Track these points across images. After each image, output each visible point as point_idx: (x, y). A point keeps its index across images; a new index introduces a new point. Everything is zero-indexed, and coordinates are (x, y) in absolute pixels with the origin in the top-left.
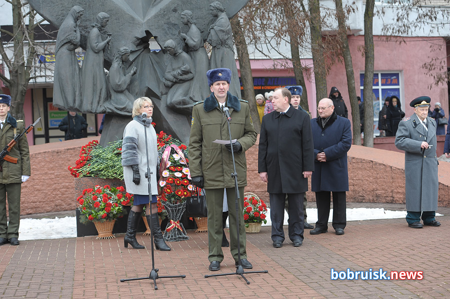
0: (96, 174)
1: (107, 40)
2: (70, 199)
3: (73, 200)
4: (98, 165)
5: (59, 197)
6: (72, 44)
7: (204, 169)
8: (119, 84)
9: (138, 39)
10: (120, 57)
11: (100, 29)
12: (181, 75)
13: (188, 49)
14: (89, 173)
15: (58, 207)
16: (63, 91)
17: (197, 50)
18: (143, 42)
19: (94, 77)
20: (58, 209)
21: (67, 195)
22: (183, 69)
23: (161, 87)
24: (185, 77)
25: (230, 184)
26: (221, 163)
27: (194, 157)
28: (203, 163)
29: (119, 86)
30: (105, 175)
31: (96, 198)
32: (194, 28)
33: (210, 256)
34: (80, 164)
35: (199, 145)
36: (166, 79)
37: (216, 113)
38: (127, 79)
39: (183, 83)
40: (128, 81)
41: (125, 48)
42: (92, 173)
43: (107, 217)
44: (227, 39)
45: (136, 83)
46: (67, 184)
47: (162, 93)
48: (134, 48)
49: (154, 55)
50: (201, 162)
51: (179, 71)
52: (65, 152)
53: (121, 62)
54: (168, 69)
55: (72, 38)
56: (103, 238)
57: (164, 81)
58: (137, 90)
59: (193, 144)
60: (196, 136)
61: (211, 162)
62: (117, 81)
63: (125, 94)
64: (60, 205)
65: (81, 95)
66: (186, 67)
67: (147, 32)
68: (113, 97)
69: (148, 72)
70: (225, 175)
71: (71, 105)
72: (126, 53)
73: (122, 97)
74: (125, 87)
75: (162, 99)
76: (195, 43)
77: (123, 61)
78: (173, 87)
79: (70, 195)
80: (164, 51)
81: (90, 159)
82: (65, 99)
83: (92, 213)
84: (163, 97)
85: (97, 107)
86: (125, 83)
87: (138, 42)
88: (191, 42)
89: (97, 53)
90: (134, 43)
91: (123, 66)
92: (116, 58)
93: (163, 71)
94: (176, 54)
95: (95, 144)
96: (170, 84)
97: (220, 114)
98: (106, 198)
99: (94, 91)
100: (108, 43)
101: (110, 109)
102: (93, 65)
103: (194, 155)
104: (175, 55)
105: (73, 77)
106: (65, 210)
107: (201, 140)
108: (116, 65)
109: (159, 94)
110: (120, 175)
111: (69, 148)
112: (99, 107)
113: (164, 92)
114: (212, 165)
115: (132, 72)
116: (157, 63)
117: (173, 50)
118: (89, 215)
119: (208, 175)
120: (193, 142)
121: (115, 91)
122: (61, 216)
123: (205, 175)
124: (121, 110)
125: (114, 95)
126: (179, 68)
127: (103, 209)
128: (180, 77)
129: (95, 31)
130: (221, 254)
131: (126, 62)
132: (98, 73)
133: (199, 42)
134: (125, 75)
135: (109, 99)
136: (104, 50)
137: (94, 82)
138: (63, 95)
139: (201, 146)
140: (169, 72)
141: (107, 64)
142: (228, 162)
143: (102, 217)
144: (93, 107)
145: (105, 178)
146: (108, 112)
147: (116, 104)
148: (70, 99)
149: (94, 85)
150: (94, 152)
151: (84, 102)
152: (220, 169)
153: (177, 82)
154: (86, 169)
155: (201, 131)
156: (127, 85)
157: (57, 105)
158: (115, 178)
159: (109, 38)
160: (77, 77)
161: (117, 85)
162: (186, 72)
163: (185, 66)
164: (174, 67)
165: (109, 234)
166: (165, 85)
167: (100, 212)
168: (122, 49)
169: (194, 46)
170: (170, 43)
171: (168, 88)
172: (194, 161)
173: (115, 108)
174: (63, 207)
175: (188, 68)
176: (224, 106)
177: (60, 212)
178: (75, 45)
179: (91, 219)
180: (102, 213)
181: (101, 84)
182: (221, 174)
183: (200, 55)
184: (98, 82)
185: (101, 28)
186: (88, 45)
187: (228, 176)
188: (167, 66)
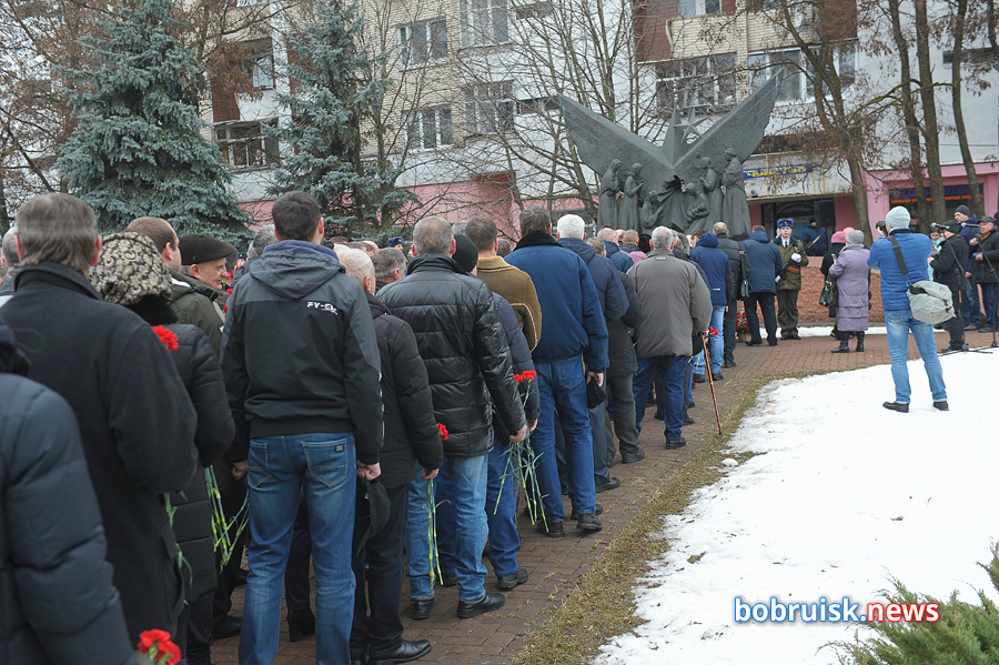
1: (640, 186)
6: (611, 191)
10: (650, 199)
11: (634, 177)
12: (697, 213)
13: (707, 191)
18: (675, 184)
19: (628, 217)
22: (700, 208)
23: (682, 222)
24: (701, 214)
29: (647, 223)
32: (710, 171)
36: (688, 216)
38: (655, 216)
39: (699, 219)
40: (655, 219)
41: (655, 191)
44: (737, 180)
51: (697, 209)
53: (650, 204)
54: (690, 207)
55: (611, 186)
57: (685, 217)
62: (646, 219)
66: (702, 205)
67: (675, 176)
72: (655, 196)
74: (653, 224)
76: (711, 185)
77: (652, 203)
78: (693, 222)
86: (652, 220)
88: (707, 185)
89: (632, 196)
91: (652, 207)
92: (647, 200)
94: (697, 195)
96: (690, 219)
100: (640, 188)
102: (628, 207)
104: (695, 195)
105: (612, 217)
108: (646, 205)
113: (687, 227)
115: (659, 211)
117: (692, 191)
121: (645, 227)
126: (698, 206)
129: (630, 178)
131: (654, 203)
133: (715, 184)
134: (653, 214)
136: (638, 192)
137: (627, 221)
140: (691, 210)
141: (640, 204)
153: (696, 218)
156: (654, 222)
159: (641, 184)
161: (645, 222)
162: (702, 210)
164: (694, 206)
166: (685, 220)
168: (652, 193)
169: (711, 188)
170: (693, 185)
171: (690, 223)
178: (613, 191)
183: (716, 195)
184: (631, 221)
185: (637, 176)
188: (689, 205)
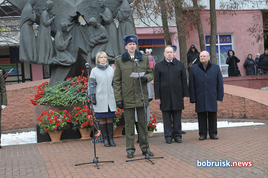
0: (49, 103)
1: (53, 18)
2: (25, 120)
3: (26, 122)
4: (50, 97)
5: (18, 120)
6: (31, 21)
7: (123, 96)
8: (61, 46)
9: (72, 17)
10: (61, 29)
11: (48, 11)
12: (100, 40)
14: (44, 102)
15: (17, 126)
16: (26, 51)
17: (109, 24)
18: (75, 19)
19: (45, 42)
20: (17, 128)
21: (23, 118)
22: (101, 36)
23: (87, 47)
24: (103, 41)
25: (139, 104)
26: (133, 92)
27: (117, 90)
28: (123, 92)
29: (62, 47)
30: (54, 104)
31: (50, 118)
32: (107, 10)
33: (127, 150)
34: (38, 97)
35: (119, 82)
36: (91, 43)
37: (129, 62)
38: (66, 42)
39: (101, 44)
40: (67, 44)
41: (64, 23)
42: (46, 102)
43: (57, 129)
44: (129, 16)
45: (72, 45)
46: (23, 111)
47: (88, 51)
48: (69, 23)
49: (82, 27)
50: (121, 92)
51: (99, 37)
52: (20, 90)
53: (62, 32)
54: (92, 36)
55: (31, 17)
56: (55, 143)
57: (89, 43)
58: (72, 50)
59: (116, 82)
60: (118, 76)
61: (127, 92)
62: (60, 44)
63: (65, 53)
64: (18, 125)
65: (37, 53)
67: (78, 13)
68: (57, 54)
69: (78, 38)
70: (136, 99)
71: (32, 60)
72: (65, 26)
73: (63, 54)
74: (65, 48)
75: (88, 55)
76: (108, 20)
77: (63, 32)
78: (95, 47)
79: (25, 119)
80: (88, 24)
81: (44, 94)
82: (27, 56)
83: (48, 127)
84: (89, 54)
85: (48, 61)
86: (65, 45)
87: (72, 19)
88: (106, 19)
89: (47, 26)
90: (69, 20)
91: (63, 35)
92: (59, 30)
93: (88, 38)
94: (96, 26)
95: (47, 84)
96: (93, 45)
97: (132, 63)
98: (56, 117)
99: (46, 50)
100: (53, 20)
101: (56, 62)
102: (45, 34)
103: (117, 89)
105: (32, 42)
106: (21, 128)
107: (121, 79)
108: (59, 34)
109: (86, 52)
110: (64, 103)
111: (23, 88)
112: (49, 60)
113: (89, 51)
114: (128, 94)
115: (69, 38)
116: (84, 32)
117: (94, 24)
118: (46, 128)
119: (126, 100)
120: (116, 81)
121: (59, 50)
122: (20, 132)
123: (124, 100)
124: (63, 62)
125: (58, 53)
126: (99, 35)
127: (54, 125)
128: (100, 41)
129: (45, 12)
130: (134, 148)
131: (65, 32)
132: (48, 39)
133: (111, 19)
134: (65, 40)
135: (55, 55)
136: (51, 24)
137: (45, 45)
138: (26, 54)
139: (121, 83)
140: (93, 38)
142: (137, 92)
143: (54, 130)
144: (45, 61)
145: (54, 105)
146: (55, 64)
147: (60, 58)
148: (31, 56)
149: (46, 47)
150: (46, 89)
151: (40, 58)
152: (133, 96)
153: (98, 44)
154: (42, 100)
155: (121, 74)
156: (66, 46)
157: (22, 60)
158: (61, 105)
159: (54, 17)
160: (34, 42)
161: (60, 46)
162: (103, 38)
163: (102, 34)
164: (95, 35)
165: (59, 140)
166: (90, 46)
167: (53, 126)
168: (62, 24)
169: (108, 21)
170: (93, 19)
171: (92, 48)
172: (117, 92)
173: (59, 61)
174: (20, 126)
175: (105, 35)
176: (134, 58)
177: (18, 130)
178: (32, 22)
179: (47, 131)
180: (54, 127)
181: (50, 46)
182: (134, 99)
184: (48, 45)
186: (41, 21)
187: (138, 100)
188: (90, 34)
